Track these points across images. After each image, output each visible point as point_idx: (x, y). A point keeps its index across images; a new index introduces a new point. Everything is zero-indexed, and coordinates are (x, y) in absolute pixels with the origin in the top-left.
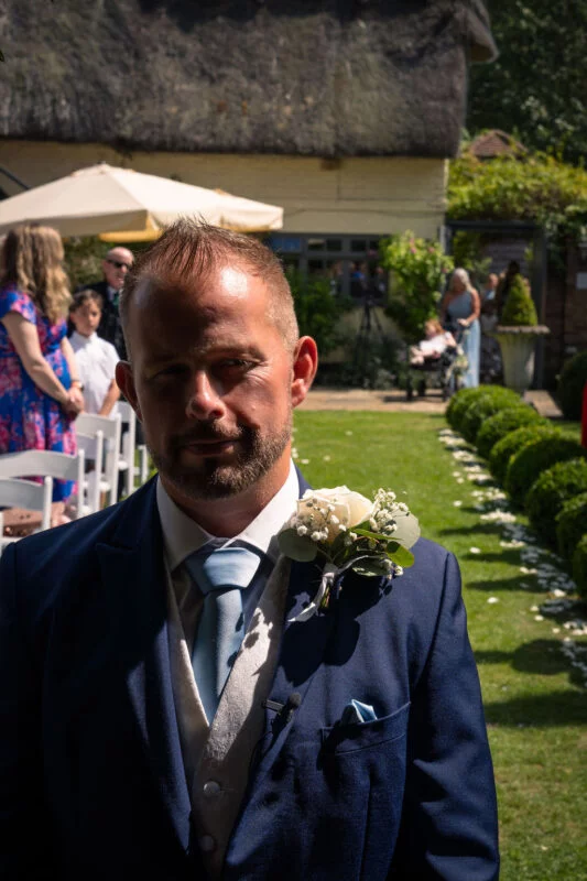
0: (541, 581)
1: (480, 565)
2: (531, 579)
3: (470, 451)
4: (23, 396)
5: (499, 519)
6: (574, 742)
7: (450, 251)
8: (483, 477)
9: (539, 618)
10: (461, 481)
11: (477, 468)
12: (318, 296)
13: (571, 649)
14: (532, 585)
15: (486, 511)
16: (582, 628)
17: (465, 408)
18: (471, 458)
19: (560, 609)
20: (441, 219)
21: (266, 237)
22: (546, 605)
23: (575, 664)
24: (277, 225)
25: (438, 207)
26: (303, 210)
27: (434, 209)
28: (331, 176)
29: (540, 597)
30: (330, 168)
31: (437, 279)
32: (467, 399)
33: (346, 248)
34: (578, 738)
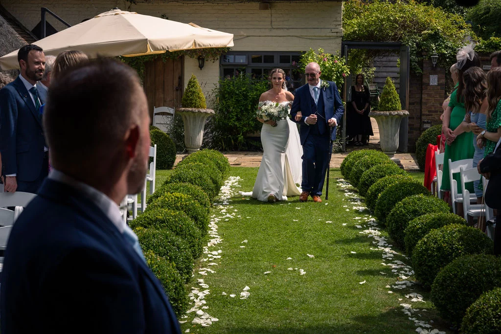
0: (393, 271)
1: (356, 261)
2: (388, 269)
3: (356, 192)
5: (370, 233)
8: (361, 208)
9: (390, 292)
10: (348, 210)
11: (359, 203)
13: (409, 310)
14: (388, 273)
15: (363, 229)
16: (417, 298)
17: (352, 164)
18: (356, 196)
19: (404, 286)
20: (339, 41)
21: (222, 53)
22: (395, 285)
23: (410, 318)
24: (231, 44)
25: (337, 32)
26: (248, 36)
27: (335, 34)
28: (266, 13)
29: (393, 280)
30: (266, 8)
32: (354, 159)
33: (277, 59)
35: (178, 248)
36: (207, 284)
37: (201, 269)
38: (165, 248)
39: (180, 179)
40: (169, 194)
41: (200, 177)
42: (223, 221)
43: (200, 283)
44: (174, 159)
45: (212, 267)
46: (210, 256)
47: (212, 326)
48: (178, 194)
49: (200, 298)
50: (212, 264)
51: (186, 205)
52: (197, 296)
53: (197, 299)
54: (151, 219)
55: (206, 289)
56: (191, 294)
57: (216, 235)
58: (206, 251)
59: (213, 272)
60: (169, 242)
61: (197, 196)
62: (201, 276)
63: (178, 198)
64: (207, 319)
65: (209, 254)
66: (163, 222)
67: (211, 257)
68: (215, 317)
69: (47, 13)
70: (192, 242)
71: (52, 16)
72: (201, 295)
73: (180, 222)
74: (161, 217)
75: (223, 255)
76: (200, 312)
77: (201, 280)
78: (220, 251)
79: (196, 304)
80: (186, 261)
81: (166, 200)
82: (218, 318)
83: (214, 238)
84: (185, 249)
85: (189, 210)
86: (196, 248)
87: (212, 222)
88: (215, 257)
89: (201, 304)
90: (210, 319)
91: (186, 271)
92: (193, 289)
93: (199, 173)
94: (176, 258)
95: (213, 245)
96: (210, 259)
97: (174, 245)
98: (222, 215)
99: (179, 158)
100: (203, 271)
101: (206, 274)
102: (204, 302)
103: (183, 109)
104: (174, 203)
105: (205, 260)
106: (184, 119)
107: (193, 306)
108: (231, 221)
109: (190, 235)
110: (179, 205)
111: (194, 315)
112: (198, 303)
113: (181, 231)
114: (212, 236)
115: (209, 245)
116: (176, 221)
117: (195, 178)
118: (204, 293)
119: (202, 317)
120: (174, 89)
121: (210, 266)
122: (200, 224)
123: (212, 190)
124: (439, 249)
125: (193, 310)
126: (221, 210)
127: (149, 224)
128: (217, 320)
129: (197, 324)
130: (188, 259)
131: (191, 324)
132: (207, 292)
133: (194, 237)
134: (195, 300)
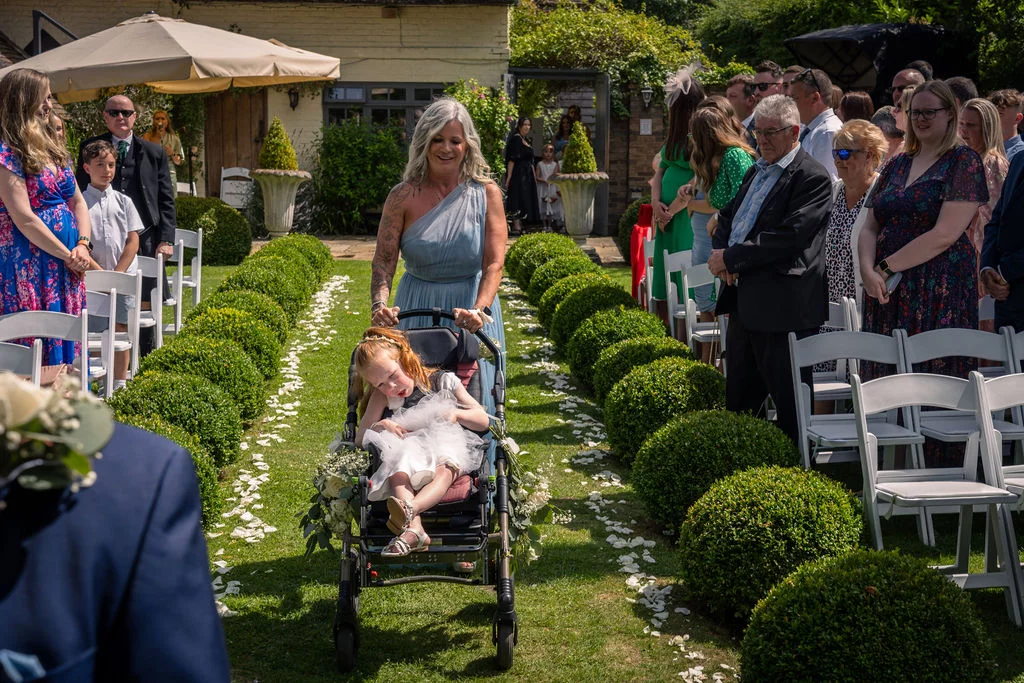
0: (574, 432)
1: (517, 416)
2: (567, 429)
3: (524, 298)
4: (15, 252)
5: (543, 368)
6: (586, 602)
7: (514, 100)
8: (531, 326)
9: (569, 470)
10: (510, 329)
11: (529, 317)
12: (383, 146)
13: (597, 502)
14: (565, 436)
15: (531, 361)
16: (610, 480)
17: (520, 255)
18: (525, 306)
19: (591, 460)
20: (505, 66)
21: (326, 86)
22: (577, 457)
23: (598, 517)
24: (336, 74)
25: (501, 54)
26: (364, 59)
27: (497, 57)
28: (394, 23)
29: (573, 449)
30: (392, 15)
31: (502, 126)
32: (523, 247)
33: (410, 95)
34: (591, 596)
35: (214, 406)
36: (268, 462)
37: (262, 436)
38: (190, 406)
39: (242, 282)
40: (214, 310)
41: (275, 280)
42: (310, 350)
43: (256, 461)
44: (250, 248)
45: (281, 432)
46: (279, 411)
47: (264, 541)
48: (229, 311)
49: (250, 489)
50: (281, 426)
51: (242, 328)
52: (246, 486)
53: (245, 490)
54: (176, 355)
55: (265, 471)
56: (238, 483)
57: (294, 374)
58: (273, 402)
59: (280, 440)
60: (199, 396)
61: (266, 312)
62: (260, 449)
63: (229, 316)
64: (257, 528)
65: (279, 408)
66: (197, 359)
67: (281, 415)
68: (271, 523)
69: (42, 19)
70: (247, 391)
71: (53, 26)
72: (254, 483)
73: (226, 359)
74: (193, 351)
75: (301, 410)
76: (247, 516)
77: (259, 456)
78: (297, 404)
79: (243, 500)
80: (229, 426)
81: (208, 321)
82: (276, 526)
83: (291, 380)
84: (227, 406)
85: (248, 336)
86: (254, 400)
87: (290, 353)
88: (287, 413)
89: (250, 500)
90: (263, 528)
91: (228, 443)
92: (241, 474)
93: (273, 273)
94: (210, 423)
95: (288, 393)
96: (279, 418)
97: (206, 401)
98: (310, 340)
99: (257, 246)
100: (264, 438)
101: (269, 445)
102: (257, 496)
103: (261, 171)
104: (221, 325)
105: (271, 419)
106: (263, 187)
107: (237, 504)
108: (323, 350)
109: (243, 380)
110: (230, 328)
111: (237, 521)
112: (247, 499)
113: (227, 374)
114: (288, 376)
115: (281, 392)
116: (218, 358)
117: (266, 282)
118: (259, 480)
119: (250, 525)
120: (253, 138)
121: (277, 429)
122: (266, 359)
123: (295, 301)
124: (647, 399)
125: (236, 511)
126: (310, 331)
127: (174, 363)
128: (275, 529)
129: (238, 539)
130: (231, 423)
131: (230, 539)
132: (264, 478)
133: (249, 383)
134: (242, 494)
